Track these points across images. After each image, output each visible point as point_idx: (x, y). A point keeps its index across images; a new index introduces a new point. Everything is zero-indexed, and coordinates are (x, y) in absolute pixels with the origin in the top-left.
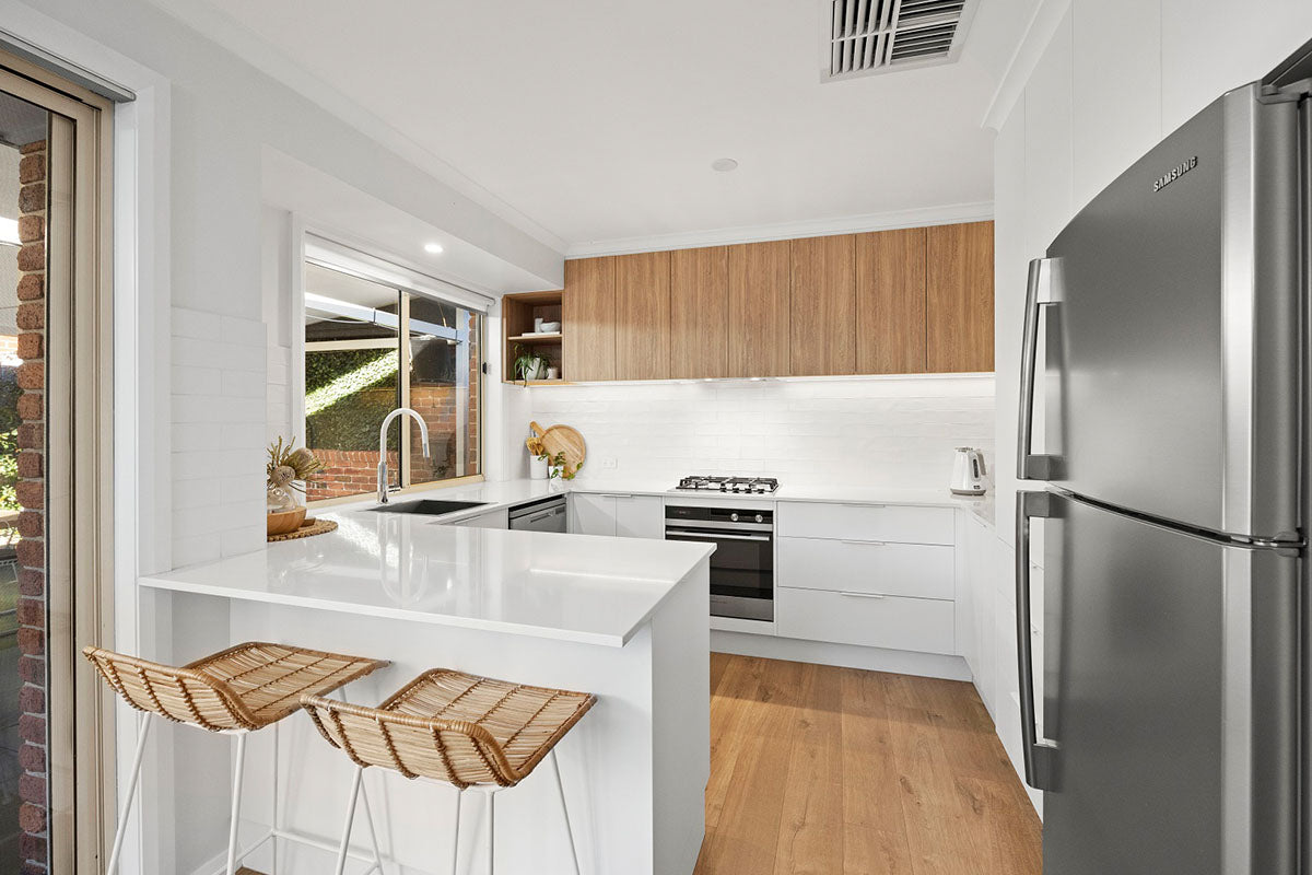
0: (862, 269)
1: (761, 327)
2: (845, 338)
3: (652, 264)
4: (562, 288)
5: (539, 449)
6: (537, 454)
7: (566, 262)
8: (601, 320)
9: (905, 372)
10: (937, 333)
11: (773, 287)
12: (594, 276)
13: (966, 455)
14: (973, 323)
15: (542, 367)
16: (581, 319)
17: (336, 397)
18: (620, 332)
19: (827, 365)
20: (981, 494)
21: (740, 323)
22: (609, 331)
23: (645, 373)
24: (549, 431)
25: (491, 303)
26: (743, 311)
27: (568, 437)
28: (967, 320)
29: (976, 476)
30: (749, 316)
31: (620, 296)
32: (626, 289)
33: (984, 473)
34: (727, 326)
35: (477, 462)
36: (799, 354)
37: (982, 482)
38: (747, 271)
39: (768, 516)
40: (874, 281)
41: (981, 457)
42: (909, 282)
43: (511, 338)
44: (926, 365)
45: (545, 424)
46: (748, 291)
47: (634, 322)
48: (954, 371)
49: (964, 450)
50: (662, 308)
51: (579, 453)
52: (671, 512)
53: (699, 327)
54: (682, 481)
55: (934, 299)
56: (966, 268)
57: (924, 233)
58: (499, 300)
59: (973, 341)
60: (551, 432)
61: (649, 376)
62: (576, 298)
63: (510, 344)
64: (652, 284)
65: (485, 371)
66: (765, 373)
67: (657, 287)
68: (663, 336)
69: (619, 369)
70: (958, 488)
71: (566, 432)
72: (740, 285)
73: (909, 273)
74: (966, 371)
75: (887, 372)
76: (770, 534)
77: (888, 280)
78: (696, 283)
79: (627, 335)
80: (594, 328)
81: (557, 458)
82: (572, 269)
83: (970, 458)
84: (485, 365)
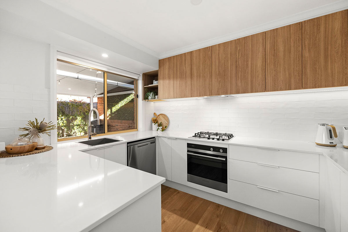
0: (268, 46)
1: (224, 75)
2: (260, 76)
3: (185, 57)
4: (158, 69)
5: (155, 121)
6: (155, 123)
7: (159, 60)
8: (169, 78)
9: (290, 89)
10: (308, 71)
11: (229, 59)
12: (167, 64)
13: (324, 127)
14: (329, 62)
15: (153, 95)
16: (164, 78)
17: (119, 107)
18: (175, 82)
19: (252, 88)
20: (334, 146)
21: (216, 74)
22: (172, 82)
23: (183, 95)
24: (159, 115)
25: (139, 76)
26: (217, 70)
27: (164, 118)
28: (326, 62)
29: (331, 137)
30: (220, 72)
31: (175, 69)
32: (177, 67)
33: (336, 136)
34: (211, 76)
35: (135, 125)
36: (240, 84)
37: (335, 141)
38: (219, 54)
39: (225, 150)
40: (274, 50)
41: (334, 129)
42: (292, 48)
43: (145, 87)
44: (302, 85)
45: (158, 114)
46: (219, 62)
47: (179, 78)
48: (318, 87)
49: (323, 125)
50: (188, 72)
51: (167, 123)
52: (189, 145)
53: (201, 77)
54: (195, 134)
55: (306, 54)
56: (325, 37)
57: (301, 25)
58: (141, 75)
59: (330, 71)
60: (159, 116)
61: (184, 96)
62: (162, 72)
63: (144, 88)
64: (185, 64)
65: (137, 97)
66: (226, 93)
67: (187, 65)
68: (189, 82)
69: (175, 95)
70: (321, 143)
71: (163, 116)
72: (216, 60)
73: (292, 44)
74: (326, 87)
75: (281, 90)
76: (226, 157)
77: (281, 49)
78: (200, 62)
79: (177, 83)
80: (167, 81)
81: (160, 124)
82: (161, 62)
83: (327, 128)
84: (137, 95)
